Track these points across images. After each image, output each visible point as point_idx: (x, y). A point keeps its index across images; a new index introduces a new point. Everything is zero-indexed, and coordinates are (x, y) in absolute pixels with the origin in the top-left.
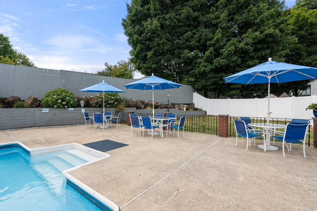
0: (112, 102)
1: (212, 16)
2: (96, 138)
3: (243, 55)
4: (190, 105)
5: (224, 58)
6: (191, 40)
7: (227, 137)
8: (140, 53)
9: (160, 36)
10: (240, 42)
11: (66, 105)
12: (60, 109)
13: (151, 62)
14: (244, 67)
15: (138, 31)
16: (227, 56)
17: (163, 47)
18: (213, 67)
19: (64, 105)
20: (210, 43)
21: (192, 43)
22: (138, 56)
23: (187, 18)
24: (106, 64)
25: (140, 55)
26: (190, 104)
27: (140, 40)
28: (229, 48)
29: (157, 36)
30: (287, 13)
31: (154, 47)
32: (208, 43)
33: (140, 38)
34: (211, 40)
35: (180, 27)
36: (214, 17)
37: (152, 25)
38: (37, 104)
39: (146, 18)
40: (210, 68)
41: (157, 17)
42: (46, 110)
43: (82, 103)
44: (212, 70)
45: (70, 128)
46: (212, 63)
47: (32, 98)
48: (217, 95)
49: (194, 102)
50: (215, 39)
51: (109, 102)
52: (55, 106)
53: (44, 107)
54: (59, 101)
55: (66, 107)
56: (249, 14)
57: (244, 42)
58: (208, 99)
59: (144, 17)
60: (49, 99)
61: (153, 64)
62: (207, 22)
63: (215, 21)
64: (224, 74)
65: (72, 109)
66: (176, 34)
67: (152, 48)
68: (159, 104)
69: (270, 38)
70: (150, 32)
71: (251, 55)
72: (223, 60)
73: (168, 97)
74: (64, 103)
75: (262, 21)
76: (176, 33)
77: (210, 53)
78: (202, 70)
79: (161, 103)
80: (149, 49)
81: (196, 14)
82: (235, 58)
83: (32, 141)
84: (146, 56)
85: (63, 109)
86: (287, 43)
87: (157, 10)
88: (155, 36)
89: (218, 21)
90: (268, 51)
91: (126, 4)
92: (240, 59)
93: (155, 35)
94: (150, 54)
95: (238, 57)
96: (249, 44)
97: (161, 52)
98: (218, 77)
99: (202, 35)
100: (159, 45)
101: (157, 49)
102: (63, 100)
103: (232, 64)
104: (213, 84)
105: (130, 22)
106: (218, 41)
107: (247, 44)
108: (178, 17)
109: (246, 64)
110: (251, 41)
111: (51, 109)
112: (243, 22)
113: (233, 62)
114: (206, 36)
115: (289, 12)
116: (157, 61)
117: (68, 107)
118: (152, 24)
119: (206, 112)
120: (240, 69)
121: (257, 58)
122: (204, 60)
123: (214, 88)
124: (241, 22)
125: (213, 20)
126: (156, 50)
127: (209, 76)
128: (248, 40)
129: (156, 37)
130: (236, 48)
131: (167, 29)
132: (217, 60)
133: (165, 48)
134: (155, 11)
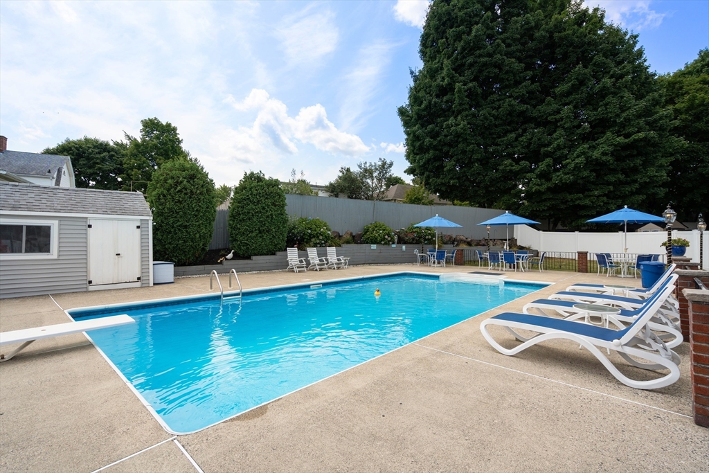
0: (430, 237)
1: (549, 109)
3: (599, 168)
4: (513, 242)
5: (568, 173)
6: (514, 144)
7: (587, 272)
12: (385, 246)
14: (601, 184)
15: (430, 132)
16: (574, 169)
17: (471, 156)
18: (550, 184)
19: (389, 241)
20: (546, 151)
21: (516, 149)
22: (427, 166)
23: (510, 114)
26: (511, 239)
27: (434, 146)
28: (576, 159)
29: (463, 140)
30: (677, 86)
32: (543, 150)
33: (435, 143)
34: (546, 146)
35: (496, 126)
40: (546, 186)
42: (374, 247)
43: (396, 239)
44: (549, 189)
46: (549, 180)
48: (552, 225)
49: (516, 237)
50: (555, 144)
51: (427, 237)
52: (383, 242)
53: (372, 243)
54: (386, 237)
56: (606, 109)
58: (541, 232)
60: (377, 235)
61: (451, 179)
62: (539, 117)
63: (553, 117)
64: (568, 195)
65: (394, 246)
66: (490, 136)
70: (451, 134)
71: (612, 167)
72: (568, 176)
73: (489, 230)
74: (389, 239)
75: (628, 120)
77: (547, 166)
78: (534, 190)
81: (524, 107)
82: (586, 174)
85: (387, 246)
86: (670, 148)
89: (558, 117)
90: (638, 161)
92: (594, 174)
93: (460, 140)
95: (591, 171)
96: (607, 154)
98: (557, 199)
99: (532, 138)
100: (464, 152)
101: (461, 159)
102: (388, 235)
103: (580, 181)
104: (549, 209)
105: (415, 117)
106: (558, 148)
107: (604, 154)
108: (494, 112)
109: (604, 180)
110: (611, 149)
111: (378, 245)
112: (598, 119)
113: (583, 178)
114: (539, 139)
115: (681, 85)
120: (593, 187)
121: (621, 171)
122: (537, 175)
124: (595, 119)
127: (544, 197)
128: (606, 148)
130: (587, 158)
132: (558, 176)
134: (460, 105)
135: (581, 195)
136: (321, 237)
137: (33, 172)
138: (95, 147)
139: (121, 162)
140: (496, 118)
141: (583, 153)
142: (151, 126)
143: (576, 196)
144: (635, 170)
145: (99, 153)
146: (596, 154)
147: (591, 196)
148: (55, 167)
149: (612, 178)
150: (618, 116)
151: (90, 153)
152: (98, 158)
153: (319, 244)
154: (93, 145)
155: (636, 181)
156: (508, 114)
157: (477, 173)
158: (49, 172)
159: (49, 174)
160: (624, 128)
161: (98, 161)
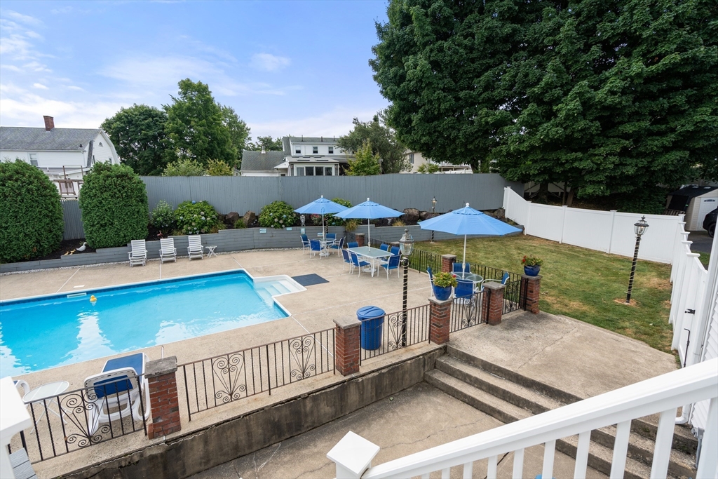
2: (306, 271)
3: (605, 114)
4: (496, 212)
8: (401, 115)
9: (433, 86)
10: (596, 88)
11: (283, 224)
12: (277, 229)
13: (420, 133)
19: (281, 224)
23: (489, 40)
24: (356, 121)
25: (402, 119)
26: (496, 210)
28: (569, 104)
29: (427, 85)
31: (424, 105)
34: (535, 85)
35: (473, 61)
36: (549, 30)
37: (415, 66)
38: (254, 222)
39: (409, 50)
40: (528, 144)
41: (428, 48)
42: (263, 230)
43: (303, 219)
45: (288, 252)
47: (250, 213)
49: (504, 206)
50: (543, 83)
52: (272, 226)
53: (262, 227)
54: (276, 220)
55: (283, 226)
57: (606, 88)
58: (529, 203)
59: (405, 47)
60: (266, 217)
61: (423, 135)
63: (551, 38)
65: (289, 229)
67: (420, 107)
68: (424, 213)
69: (686, 67)
70: (414, 78)
72: (557, 129)
73: (433, 204)
74: (281, 222)
76: (466, 73)
79: (428, 211)
80: (415, 108)
81: (510, 28)
83: (253, 268)
84: (410, 121)
85: (281, 229)
87: (427, 35)
88: (423, 86)
90: (680, 99)
91: (376, 23)
92: (598, 124)
94: (416, 117)
95: (592, 120)
97: (436, 113)
98: (550, 160)
100: (430, 102)
102: (280, 218)
103: (577, 135)
106: (550, 86)
107: (612, 93)
109: (617, 131)
111: (269, 228)
116: (429, 130)
117: (286, 226)
118: (416, 64)
119: (523, 229)
123: (544, 180)
124: (613, 36)
125: (547, 36)
126: (428, 111)
129: (425, 87)
130: (585, 102)
131: (447, 68)
132: (544, 129)
133: (442, 107)
134: (423, 37)
135: (580, 155)
136: (193, 224)
137: (69, 148)
138: (141, 114)
139: (163, 126)
140: (470, 49)
141: (580, 94)
142: (186, 86)
143: (574, 155)
144: (676, 112)
145: (145, 119)
146: (600, 94)
147: (596, 155)
148: (87, 141)
149: (629, 128)
150: (646, 25)
151: (137, 121)
152: (143, 125)
153: (191, 231)
154: (139, 112)
155: (673, 130)
156: (486, 42)
157: (451, 127)
158: (81, 146)
159: (81, 148)
160: (656, 44)
161: (143, 127)
